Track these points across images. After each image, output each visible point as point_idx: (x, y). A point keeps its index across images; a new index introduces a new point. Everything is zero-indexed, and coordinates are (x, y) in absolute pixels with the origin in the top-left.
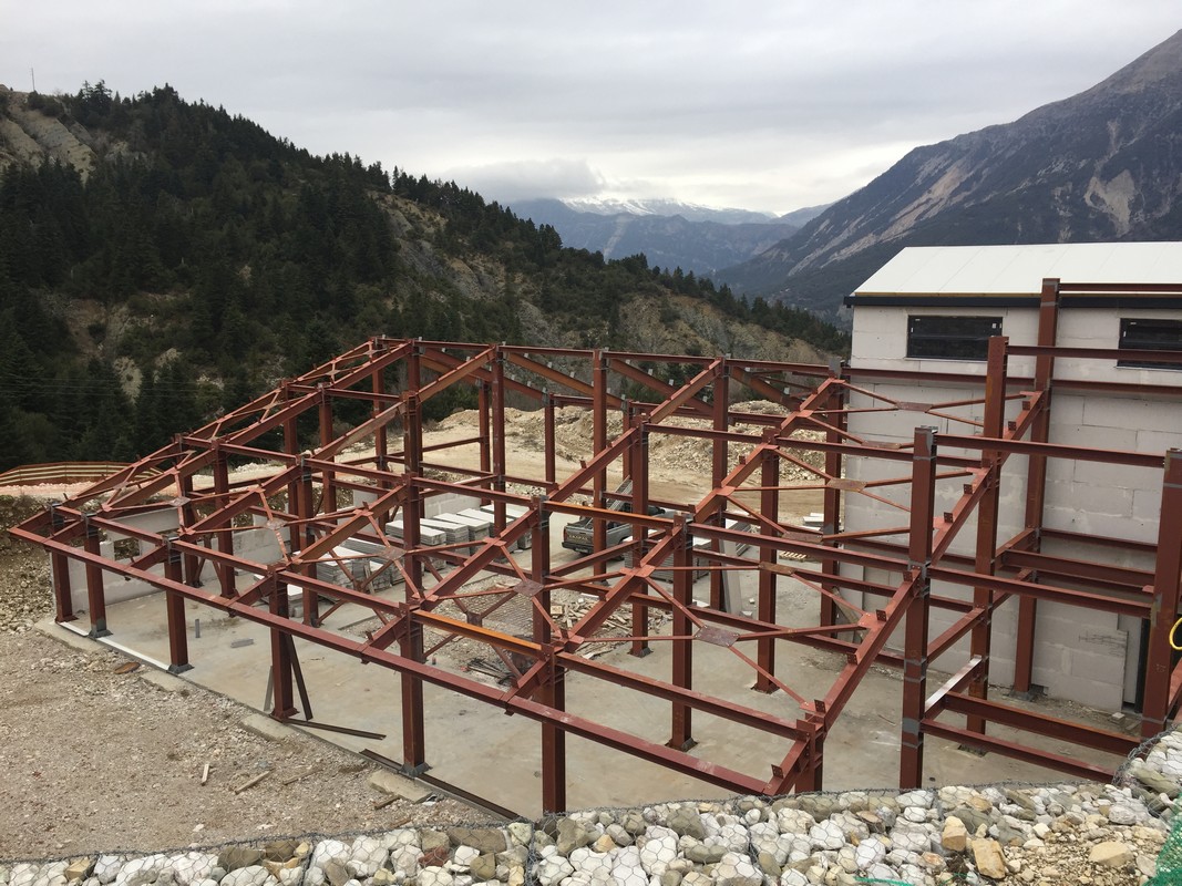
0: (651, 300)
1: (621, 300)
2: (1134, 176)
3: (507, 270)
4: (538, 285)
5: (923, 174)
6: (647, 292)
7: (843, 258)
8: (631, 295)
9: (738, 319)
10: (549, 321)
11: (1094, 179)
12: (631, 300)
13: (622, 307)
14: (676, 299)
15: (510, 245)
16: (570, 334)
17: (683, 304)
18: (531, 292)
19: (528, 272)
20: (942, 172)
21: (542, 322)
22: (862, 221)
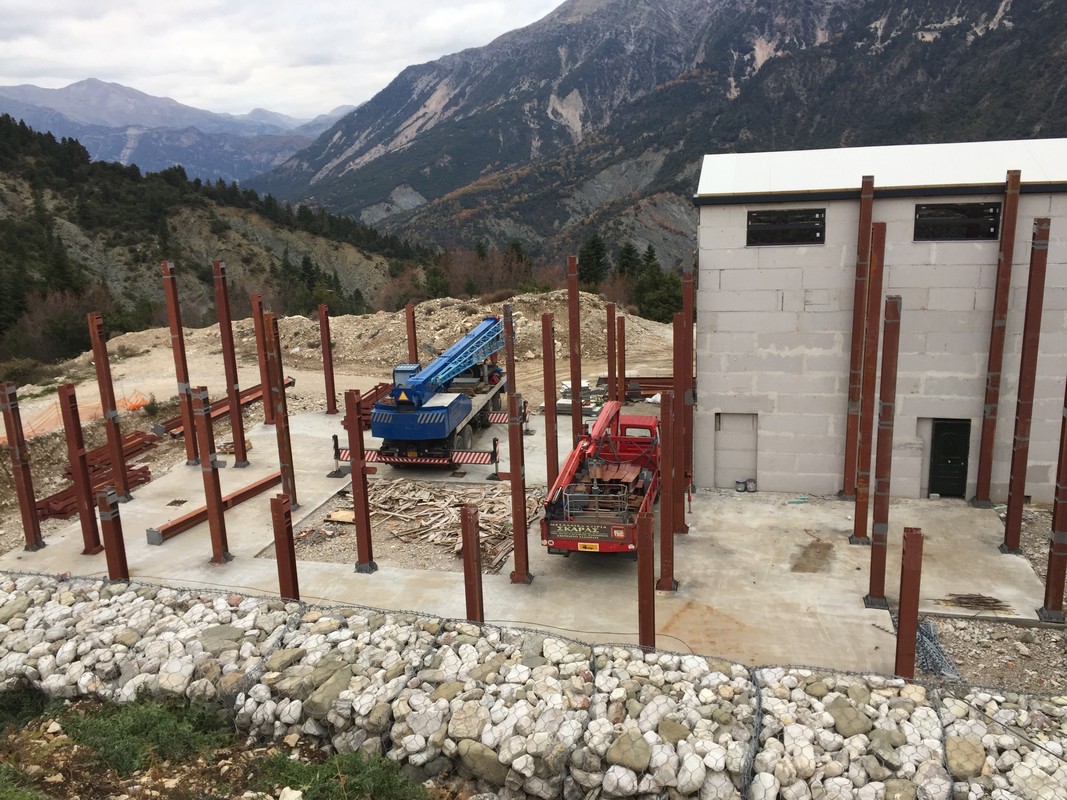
0: (199, 212)
1: (166, 213)
2: (582, 94)
3: (33, 187)
4: (71, 201)
5: (417, 91)
6: (194, 204)
7: (358, 167)
8: (177, 207)
9: (288, 227)
10: (91, 238)
11: (553, 97)
12: (178, 213)
13: (169, 220)
14: (223, 210)
15: (31, 160)
16: (118, 249)
17: (230, 215)
18: (64, 209)
19: (57, 188)
20: (433, 89)
21: (84, 240)
22: (370, 133)
